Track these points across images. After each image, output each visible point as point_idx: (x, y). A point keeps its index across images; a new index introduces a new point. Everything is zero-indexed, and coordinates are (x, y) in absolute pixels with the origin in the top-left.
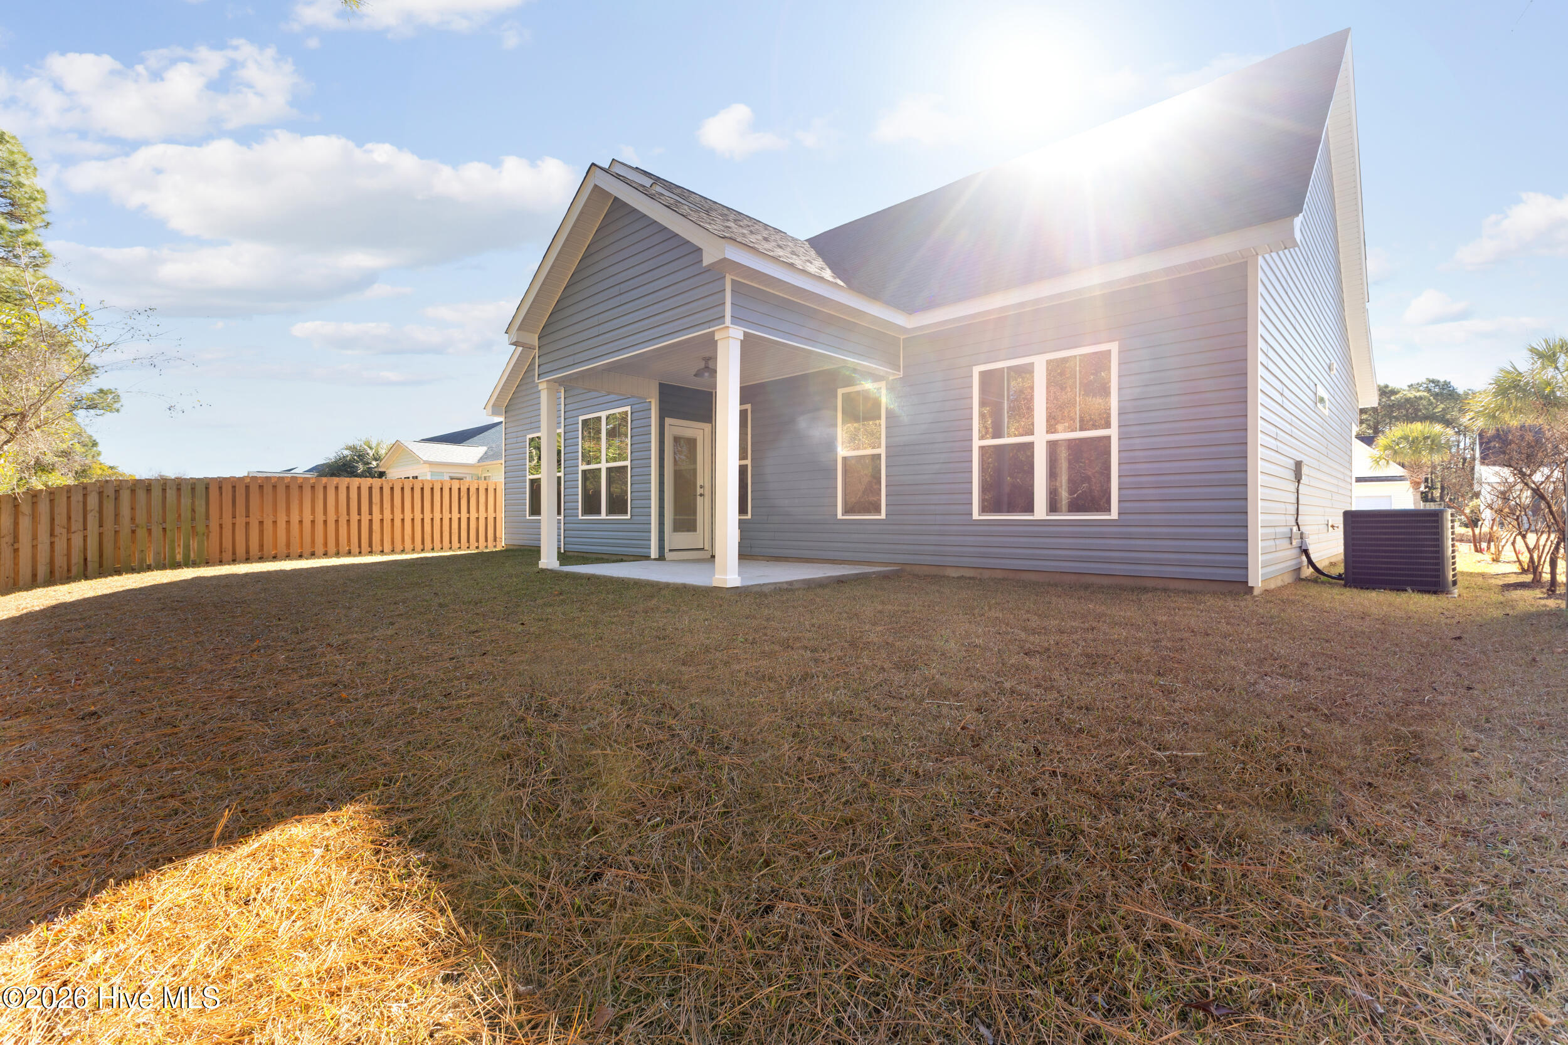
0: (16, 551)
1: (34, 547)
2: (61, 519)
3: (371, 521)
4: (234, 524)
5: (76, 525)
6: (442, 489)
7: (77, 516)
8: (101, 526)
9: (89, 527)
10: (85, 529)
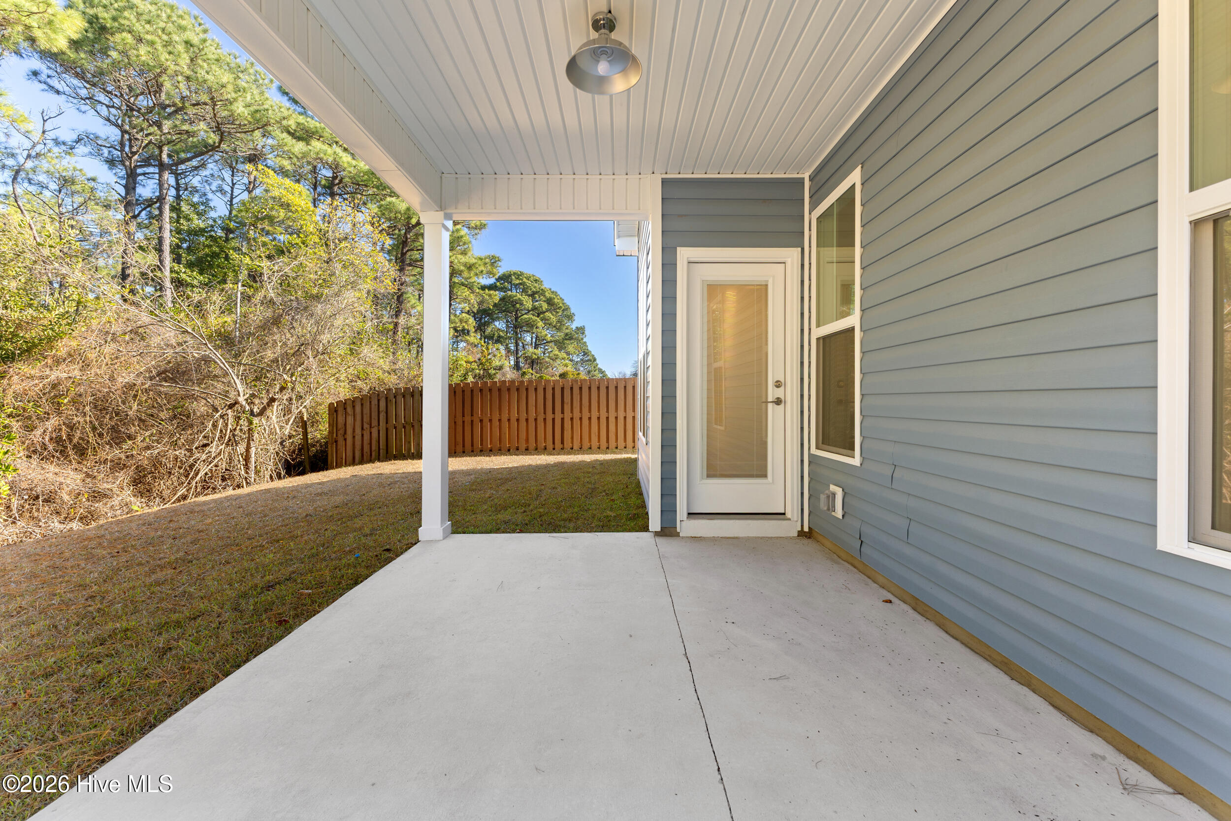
0: (345, 440)
1: (354, 437)
2: (367, 419)
3: (563, 419)
4: (463, 422)
5: (374, 423)
6: (625, 387)
7: (375, 415)
8: (387, 423)
9: (381, 424)
10: (379, 425)
